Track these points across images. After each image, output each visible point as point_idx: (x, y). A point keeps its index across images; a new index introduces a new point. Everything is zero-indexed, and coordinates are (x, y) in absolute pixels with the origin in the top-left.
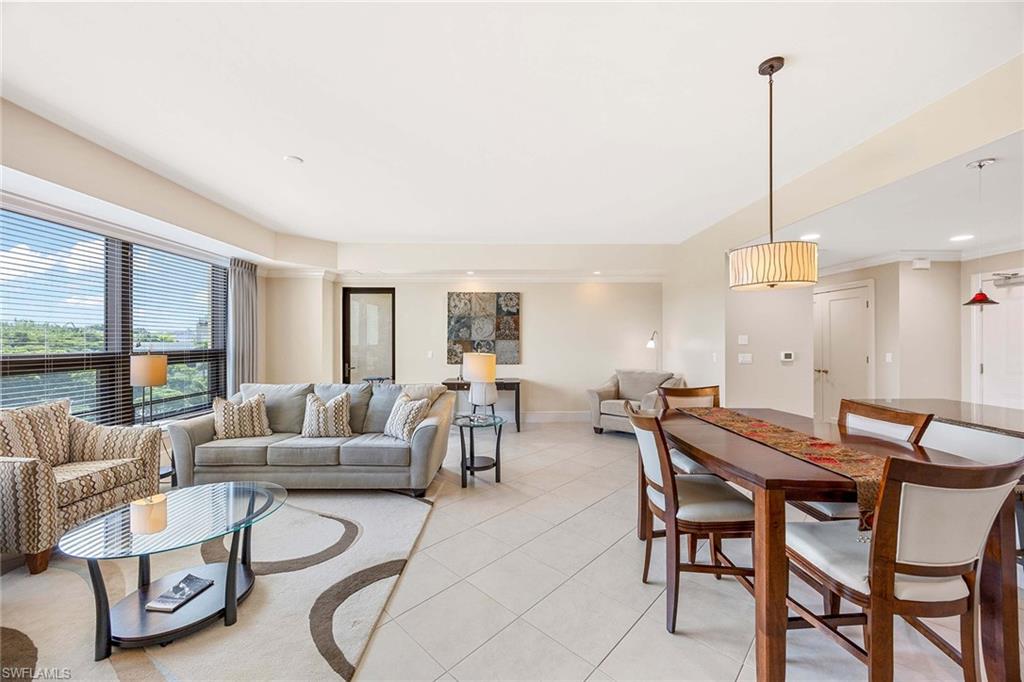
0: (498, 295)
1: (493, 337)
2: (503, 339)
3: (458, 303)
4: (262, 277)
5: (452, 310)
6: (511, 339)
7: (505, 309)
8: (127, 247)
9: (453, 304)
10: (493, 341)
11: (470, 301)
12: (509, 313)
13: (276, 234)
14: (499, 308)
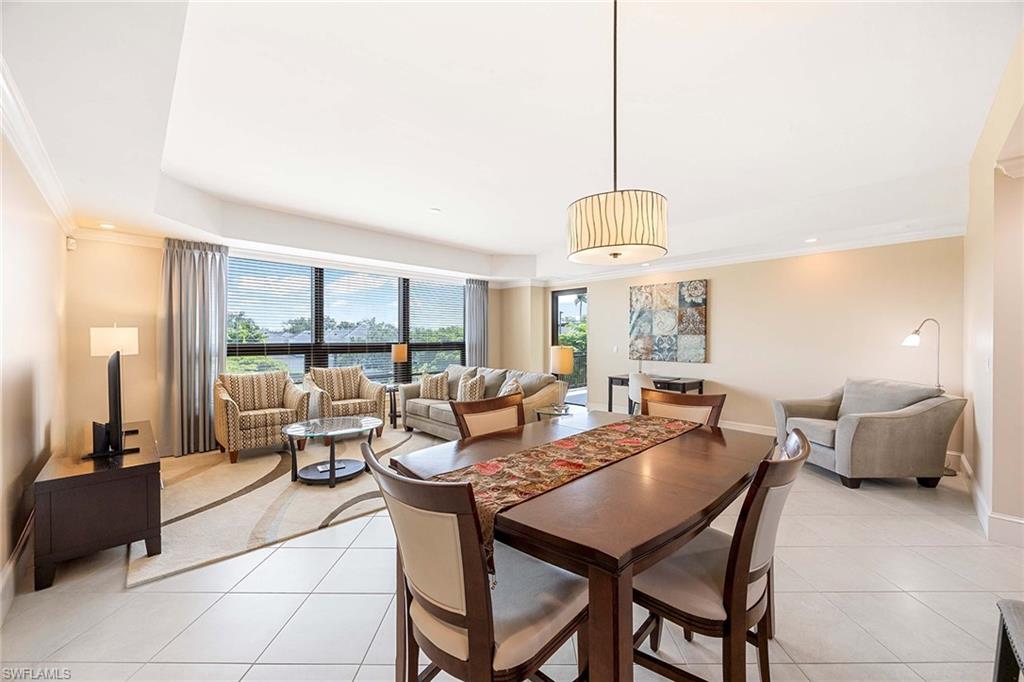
0: (681, 285)
1: (675, 332)
2: (688, 333)
3: (639, 297)
4: (495, 290)
5: (634, 303)
6: (695, 333)
7: (688, 300)
8: (406, 281)
9: (634, 299)
10: (675, 336)
11: (651, 294)
12: (694, 305)
13: (492, 256)
14: (682, 299)
